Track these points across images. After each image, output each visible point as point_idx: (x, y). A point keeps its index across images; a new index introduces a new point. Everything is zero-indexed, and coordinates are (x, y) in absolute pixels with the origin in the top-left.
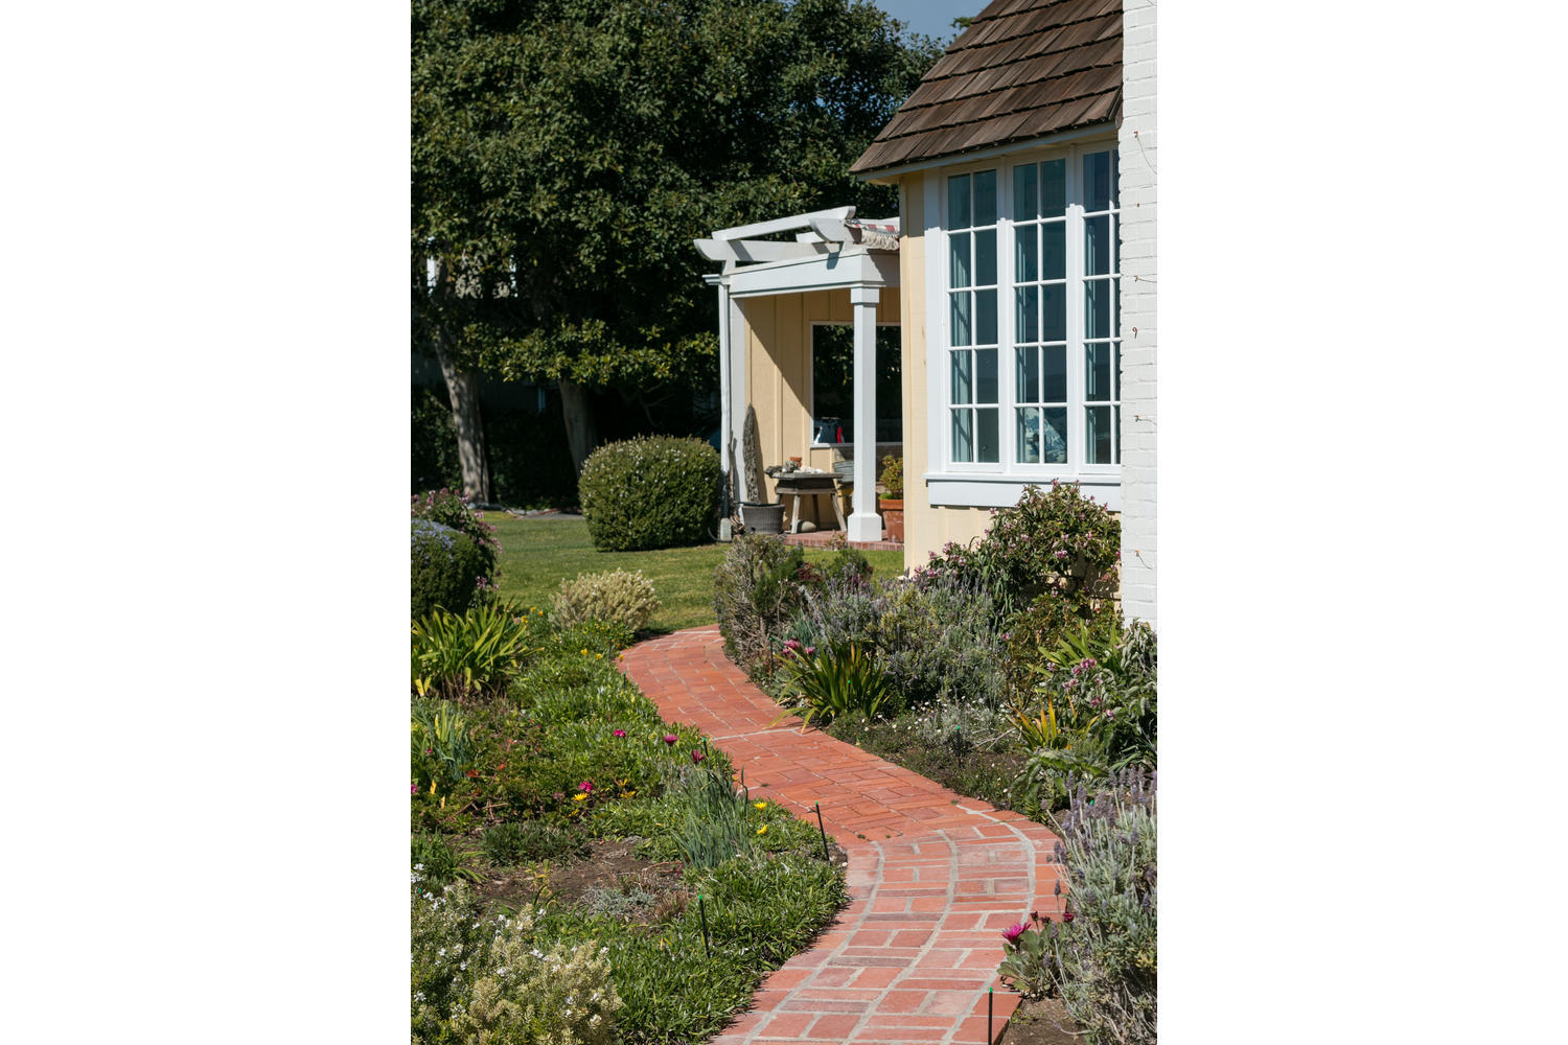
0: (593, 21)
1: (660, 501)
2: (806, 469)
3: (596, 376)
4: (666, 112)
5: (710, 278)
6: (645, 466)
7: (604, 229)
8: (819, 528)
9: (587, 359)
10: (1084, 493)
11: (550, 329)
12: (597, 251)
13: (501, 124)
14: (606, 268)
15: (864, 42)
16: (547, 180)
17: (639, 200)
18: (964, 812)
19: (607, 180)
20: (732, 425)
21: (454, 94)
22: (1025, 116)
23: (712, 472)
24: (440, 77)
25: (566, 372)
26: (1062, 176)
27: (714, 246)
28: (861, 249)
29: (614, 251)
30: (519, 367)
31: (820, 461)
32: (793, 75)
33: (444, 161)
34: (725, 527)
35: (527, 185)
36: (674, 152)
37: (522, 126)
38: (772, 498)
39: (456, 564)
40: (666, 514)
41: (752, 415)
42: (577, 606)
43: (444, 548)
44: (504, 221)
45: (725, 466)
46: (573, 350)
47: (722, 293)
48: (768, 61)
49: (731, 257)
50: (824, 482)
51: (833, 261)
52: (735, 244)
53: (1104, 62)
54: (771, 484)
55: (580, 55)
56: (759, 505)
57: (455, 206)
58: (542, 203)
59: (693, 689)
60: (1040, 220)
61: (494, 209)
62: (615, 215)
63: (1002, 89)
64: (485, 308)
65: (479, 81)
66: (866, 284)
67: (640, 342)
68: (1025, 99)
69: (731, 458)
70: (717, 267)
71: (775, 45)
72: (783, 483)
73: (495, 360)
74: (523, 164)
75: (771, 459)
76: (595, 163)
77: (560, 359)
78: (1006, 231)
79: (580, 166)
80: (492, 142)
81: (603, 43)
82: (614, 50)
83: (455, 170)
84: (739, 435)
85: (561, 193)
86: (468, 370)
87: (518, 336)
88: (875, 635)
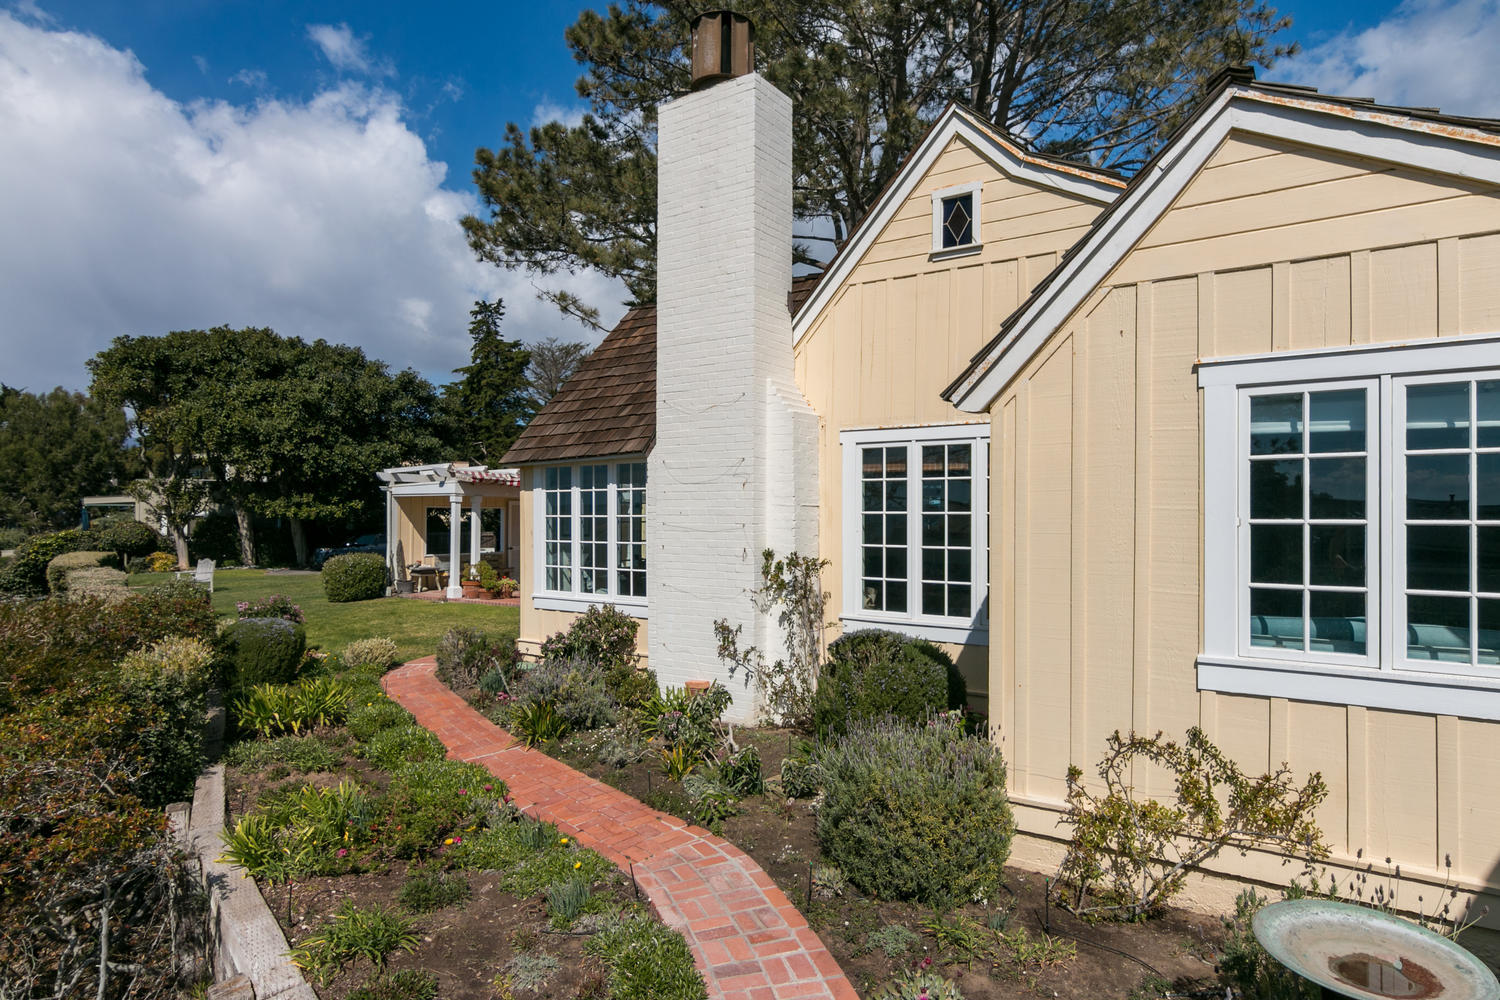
0: (311, 378)
1: (360, 581)
2: (423, 566)
3: (309, 516)
4: (343, 416)
5: (382, 488)
6: (354, 566)
7: (315, 459)
8: (429, 589)
9: (305, 509)
10: (618, 609)
11: (288, 496)
12: (311, 466)
13: (271, 415)
14: (315, 474)
15: (423, 393)
16: (291, 438)
17: (330, 448)
18: (670, 828)
19: (317, 440)
20: (391, 547)
21: (248, 402)
22: (589, 446)
23: (383, 568)
24: (240, 394)
25: (295, 514)
26: (606, 472)
27: (386, 474)
28: (454, 480)
29: (319, 466)
30: (274, 512)
31: (430, 562)
32: (395, 404)
33: (242, 429)
34: (389, 590)
35: (281, 440)
36: (346, 430)
37: (279, 417)
38: (409, 578)
39: (296, 641)
40: (364, 586)
41: (400, 543)
42: (358, 656)
43: (290, 634)
44: (269, 453)
45: (388, 564)
46: (299, 505)
47: (388, 493)
48: (385, 399)
49: (393, 480)
50: (431, 571)
51: (442, 484)
52: (394, 474)
53: (626, 425)
54: (408, 572)
55: (306, 391)
56: (403, 581)
57: (246, 447)
58: (287, 448)
59: (443, 712)
60: (594, 489)
61: (264, 448)
62: (321, 453)
63: (573, 433)
64: (257, 486)
65: (259, 397)
66: (457, 495)
67: (328, 503)
68: (586, 438)
69: (391, 560)
70: (386, 483)
71: (388, 392)
72: (413, 571)
73: (263, 509)
74: (279, 431)
75: (408, 562)
76: (311, 433)
77: (293, 509)
78: (576, 493)
79: (305, 433)
80: (265, 422)
81: (316, 387)
82: (321, 390)
83: (248, 432)
84: (395, 552)
85: (295, 444)
86: (250, 511)
87: (274, 500)
88: (556, 696)
